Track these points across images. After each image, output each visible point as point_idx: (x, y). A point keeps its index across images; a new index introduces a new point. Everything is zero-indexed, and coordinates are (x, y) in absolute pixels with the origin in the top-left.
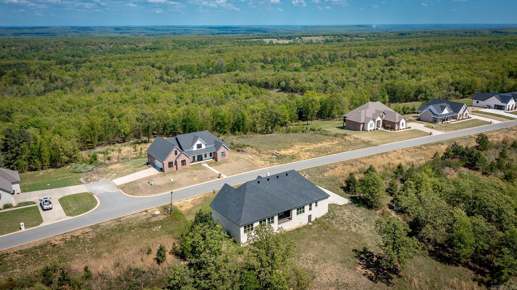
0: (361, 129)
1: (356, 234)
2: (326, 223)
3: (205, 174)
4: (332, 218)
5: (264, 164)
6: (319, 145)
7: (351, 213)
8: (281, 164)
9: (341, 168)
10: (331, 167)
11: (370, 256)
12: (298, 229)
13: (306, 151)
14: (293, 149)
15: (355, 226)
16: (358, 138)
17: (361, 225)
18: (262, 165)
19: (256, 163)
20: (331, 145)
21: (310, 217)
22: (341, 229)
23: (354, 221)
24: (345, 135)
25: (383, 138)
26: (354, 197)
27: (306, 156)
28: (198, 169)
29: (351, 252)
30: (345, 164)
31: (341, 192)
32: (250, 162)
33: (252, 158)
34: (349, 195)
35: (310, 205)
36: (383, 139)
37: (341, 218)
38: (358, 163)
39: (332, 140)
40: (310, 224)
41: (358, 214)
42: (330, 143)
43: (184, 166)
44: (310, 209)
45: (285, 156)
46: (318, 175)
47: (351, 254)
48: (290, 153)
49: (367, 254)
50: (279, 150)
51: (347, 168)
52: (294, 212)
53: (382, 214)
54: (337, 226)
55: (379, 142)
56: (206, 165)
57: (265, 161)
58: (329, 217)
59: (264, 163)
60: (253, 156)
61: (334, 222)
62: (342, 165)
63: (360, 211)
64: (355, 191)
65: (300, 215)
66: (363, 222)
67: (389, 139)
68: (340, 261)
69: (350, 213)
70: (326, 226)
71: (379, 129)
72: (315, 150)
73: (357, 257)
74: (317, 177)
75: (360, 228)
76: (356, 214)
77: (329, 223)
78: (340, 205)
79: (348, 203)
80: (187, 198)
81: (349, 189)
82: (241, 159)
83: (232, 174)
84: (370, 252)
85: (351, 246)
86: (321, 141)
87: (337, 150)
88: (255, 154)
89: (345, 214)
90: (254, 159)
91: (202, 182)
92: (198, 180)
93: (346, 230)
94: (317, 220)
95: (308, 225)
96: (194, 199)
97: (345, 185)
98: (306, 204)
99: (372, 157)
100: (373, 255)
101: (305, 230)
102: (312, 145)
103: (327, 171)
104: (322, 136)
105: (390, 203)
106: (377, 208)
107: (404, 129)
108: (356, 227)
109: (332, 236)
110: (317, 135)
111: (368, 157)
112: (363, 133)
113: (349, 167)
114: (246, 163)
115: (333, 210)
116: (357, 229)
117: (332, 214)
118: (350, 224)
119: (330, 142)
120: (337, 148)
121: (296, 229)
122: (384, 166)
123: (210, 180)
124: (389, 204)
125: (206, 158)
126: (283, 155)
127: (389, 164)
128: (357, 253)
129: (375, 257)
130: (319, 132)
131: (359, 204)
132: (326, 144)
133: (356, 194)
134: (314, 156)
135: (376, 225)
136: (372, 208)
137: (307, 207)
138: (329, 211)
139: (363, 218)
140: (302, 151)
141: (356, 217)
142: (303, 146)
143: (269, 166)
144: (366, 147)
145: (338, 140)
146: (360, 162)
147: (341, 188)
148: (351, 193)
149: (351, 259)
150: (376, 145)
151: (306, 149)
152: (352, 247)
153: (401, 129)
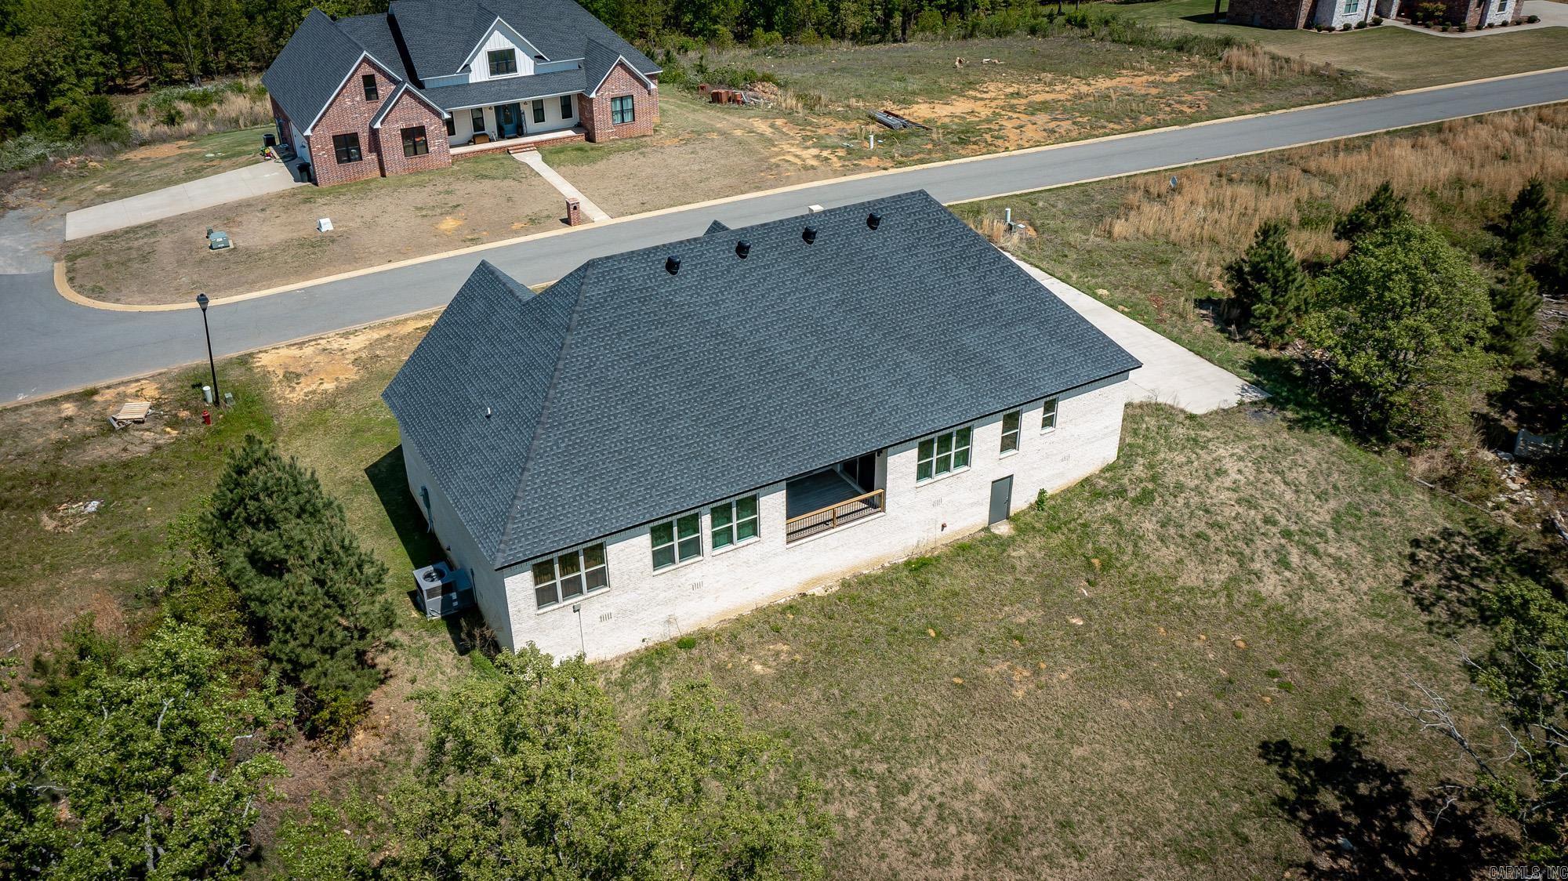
0: (1302, 21)
1: (1288, 619)
2: (1097, 531)
3: (509, 199)
4: (1137, 501)
5: (815, 163)
6: (1102, 84)
7: (1259, 471)
8: (900, 164)
9: (1202, 198)
10: (1154, 190)
11: (1383, 801)
12: (919, 566)
13: (1034, 109)
14: (975, 99)
15: (1283, 563)
16: (1287, 60)
17: (1316, 553)
18: (806, 168)
19: (777, 154)
20: (1155, 85)
21: (1002, 489)
22: (1192, 576)
23: (1275, 523)
24: (1227, 43)
25: (1412, 59)
26: (1275, 360)
27: (1030, 132)
28: (486, 177)
29: (1253, 760)
30: (1223, 174)
31: (1198, 328)
32: (751, 152)
33: (768, 132)
34: (1244, 351)
35: (1012, 421)
36: (1410, 67)
37: (1195, 500)
38: (1295, 173)
39: (1163, 65)
40: (1003, 529)
41: (1303, 479)
42: (1151, 78)
43: (416, 160)
44: (1010, 442)
45: (924, 128)
46: (1080, 229)
47: (1253, 781)
48: (953, 116)
49: (1363, 789)
50: (904, 102)
51: (1233, 200)
52: (901, 466)
53: (1448, 482)
54: (1167, 554)
55: (1395, 76)
56: (533, 159)
57: (826, 147)
58: (1121, 492)
59: (817, 157)
60: (772, 126)
61: (1149, 526)
62: (1207, 180)
63: (1312, 455)
64: (1279, 331)
65: (942, 484)
66: (1331, 533)
67: (1436, 64)
68: (1172, 842)
69: (1250, 472)
70: (1098, 551)
71: (1386, 22)
72: (1076, 107)
73: (1293, 813)
74: (1076, 237)
75: (1311, 577)
76: (1290, 476)
77: (1121, 533)
78: (1192, 417)
79: (1241, 404)
80: (351, 328)
81: (1247, 314)
82: (715, 136)
83: (644, 207)
84: (1380, 771)
85: (1250, 715)
86: (1111, 67)
87: (1185, 108)
88: (789, 114)
89: (1220, 472)
90: (777, 136)
91: (475, 241)
92: (457, 229)
93: (1226, 587)
94: (1047, 505)
95: (987, 538)
96: (384, 333)
97: (1221, 289)
98: (985, 417)
99: (1368, 147)
100: (1401, 796)
101: (965, 576)
102: (1064, 82)
103: (1129, 208)
104: (1114, 47)
105: (1485, 410)
106: (1414, 438)
107: (1504, 24)
108: (1287, 566)
109: (1131, 624)
110: (1092, 43)
111: (1341, 145)
112: (1314, 38)
113: (1245, 192)
114: (728, 154)
115: (1150, 446)
116: (1296, 580)
117: (1139, 470)
118: (1249, 542)
119: (1150, 73)
120: (1189, 98)
121: (908, 564)
122: (1432, 195)
123: (516, 233)
124: (1484, 417)
125: (540, 126)
126: (920, 122)
127: (1458, 183)
128: (1293, 772)
129: (1417, 813)
130: (1104, 31)
131: (1303, 413)
132: (1134, 82)
133: (1282, 348)
134: (1068, 131)
135: (1412, 557)
136: (1385, 440)
137: (987, 436)
138: (1127, 454)
139: (1332, 504)
140: (1013, 108)
141: (1289, 496)
142: (1023, 89)
143: (835, 173)
144: (1327, 100)
145: (1193, 66)
146: (1305, 171)
147: (1200, 304)
148: (1257, 338)
149: (1250, 829)
150: (1379, 92)
151: (1038, 98)
152: (1258, 723)
153: (1491, 26)
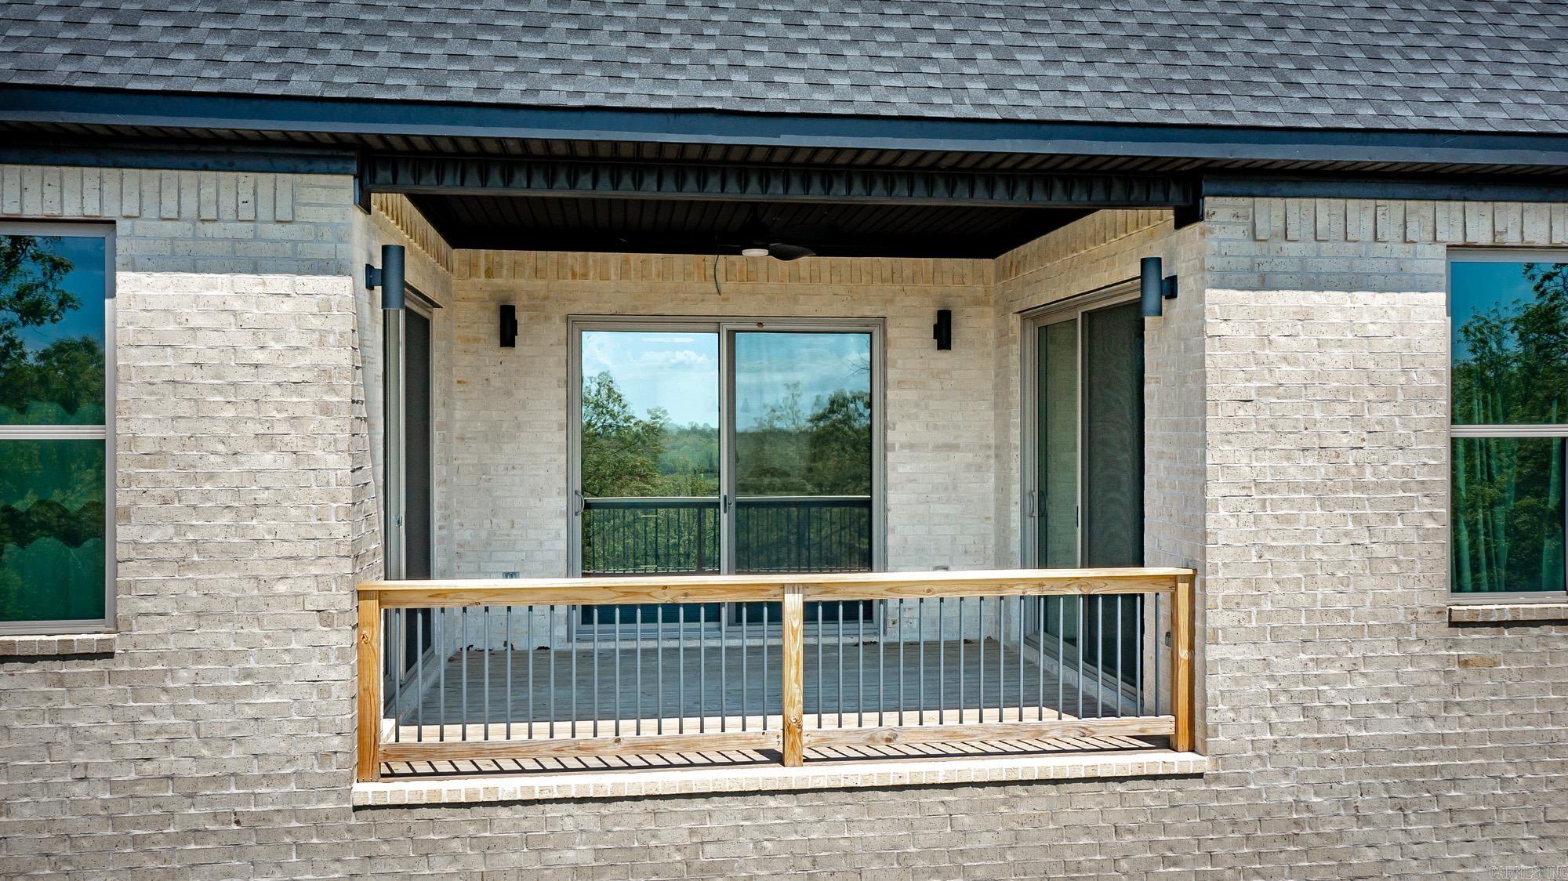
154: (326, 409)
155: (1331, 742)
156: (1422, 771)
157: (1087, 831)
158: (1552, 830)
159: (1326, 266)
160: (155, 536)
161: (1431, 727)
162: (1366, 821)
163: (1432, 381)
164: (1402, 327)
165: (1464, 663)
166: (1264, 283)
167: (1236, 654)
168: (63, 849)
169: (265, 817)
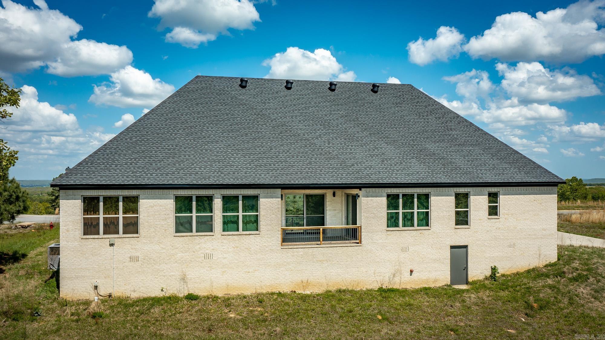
2: (539, 292)
12: (387, 291)
21: (459, 255)
35: (462, 199)
40: (462, 287)
44: (462, 218)
52: (373, 208)
65: (406, 233)
94: (500, 279)
95: (451, 292)
98: (439, 188)
101: (421, 300)
137: (443, 207)
154: (278, 211)
155: (374, 243)
156: (383, 246)
157: (350, 251)
158: (397, 252)
159: (374, 195)
160: (264, 223)
161: (384, 241)
162: (378, 251)
163: (384, 206)
164: (381, 201)
165: (388, 235)
166: (368, 197)
167: (365, 234)
168: (256, 252)
169: (273, 249)
